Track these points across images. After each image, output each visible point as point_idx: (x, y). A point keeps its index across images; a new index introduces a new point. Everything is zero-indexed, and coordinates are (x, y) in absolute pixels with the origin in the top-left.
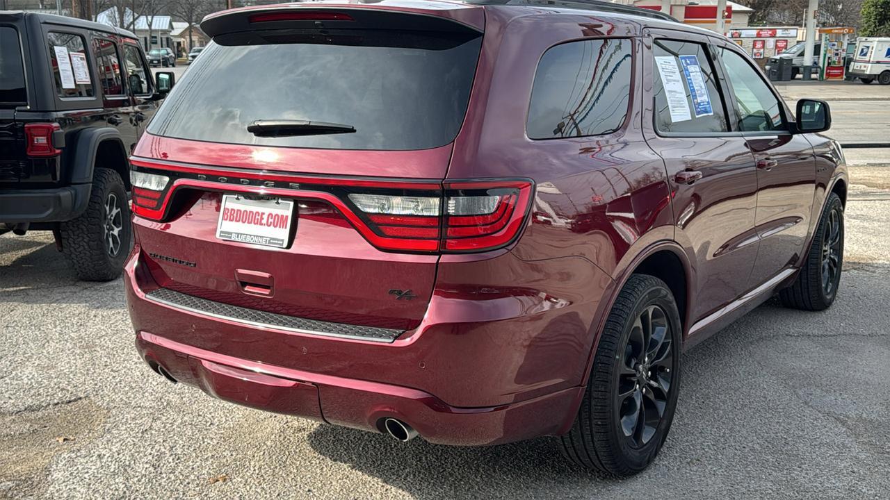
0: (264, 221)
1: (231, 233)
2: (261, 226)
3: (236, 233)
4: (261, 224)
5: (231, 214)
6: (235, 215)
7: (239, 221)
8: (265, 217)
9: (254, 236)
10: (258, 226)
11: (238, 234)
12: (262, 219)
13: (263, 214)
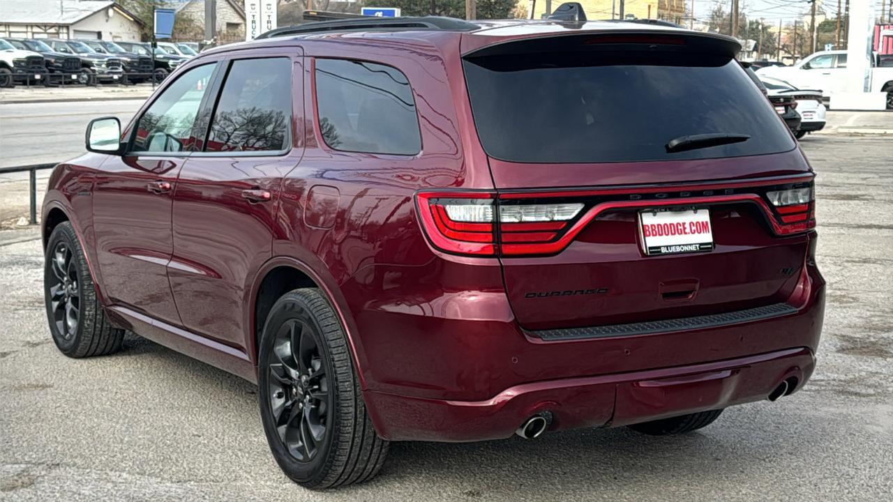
0: (688, 230)
1: (659, 247)
2: (686, 235)
3: (664, 246)
4: (685, 233)
5: (653, 230)
6: (657, 229)
7: (662, 235)
8: (687, 226)
9: (683, 245)
10: (683, 235)
11: (667, 247)
12: (685, 228)
13: (684, 224)
